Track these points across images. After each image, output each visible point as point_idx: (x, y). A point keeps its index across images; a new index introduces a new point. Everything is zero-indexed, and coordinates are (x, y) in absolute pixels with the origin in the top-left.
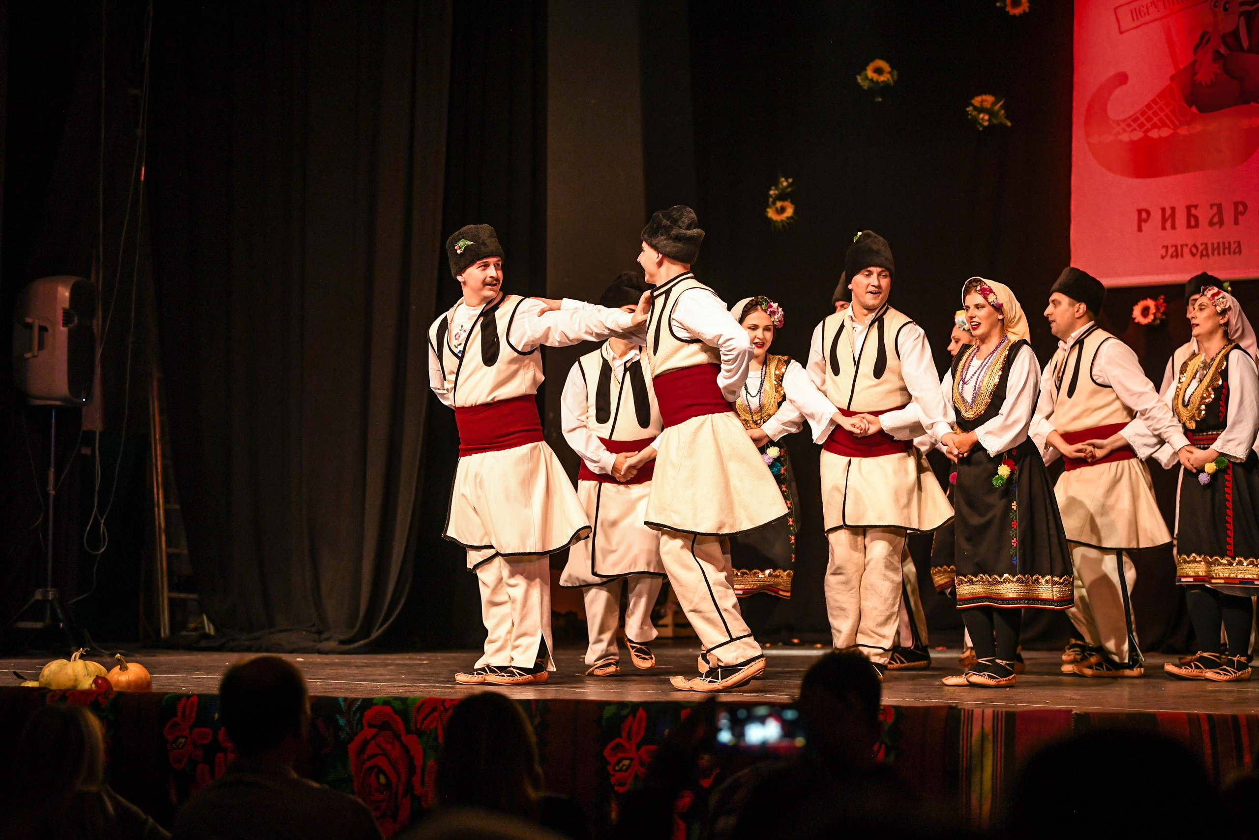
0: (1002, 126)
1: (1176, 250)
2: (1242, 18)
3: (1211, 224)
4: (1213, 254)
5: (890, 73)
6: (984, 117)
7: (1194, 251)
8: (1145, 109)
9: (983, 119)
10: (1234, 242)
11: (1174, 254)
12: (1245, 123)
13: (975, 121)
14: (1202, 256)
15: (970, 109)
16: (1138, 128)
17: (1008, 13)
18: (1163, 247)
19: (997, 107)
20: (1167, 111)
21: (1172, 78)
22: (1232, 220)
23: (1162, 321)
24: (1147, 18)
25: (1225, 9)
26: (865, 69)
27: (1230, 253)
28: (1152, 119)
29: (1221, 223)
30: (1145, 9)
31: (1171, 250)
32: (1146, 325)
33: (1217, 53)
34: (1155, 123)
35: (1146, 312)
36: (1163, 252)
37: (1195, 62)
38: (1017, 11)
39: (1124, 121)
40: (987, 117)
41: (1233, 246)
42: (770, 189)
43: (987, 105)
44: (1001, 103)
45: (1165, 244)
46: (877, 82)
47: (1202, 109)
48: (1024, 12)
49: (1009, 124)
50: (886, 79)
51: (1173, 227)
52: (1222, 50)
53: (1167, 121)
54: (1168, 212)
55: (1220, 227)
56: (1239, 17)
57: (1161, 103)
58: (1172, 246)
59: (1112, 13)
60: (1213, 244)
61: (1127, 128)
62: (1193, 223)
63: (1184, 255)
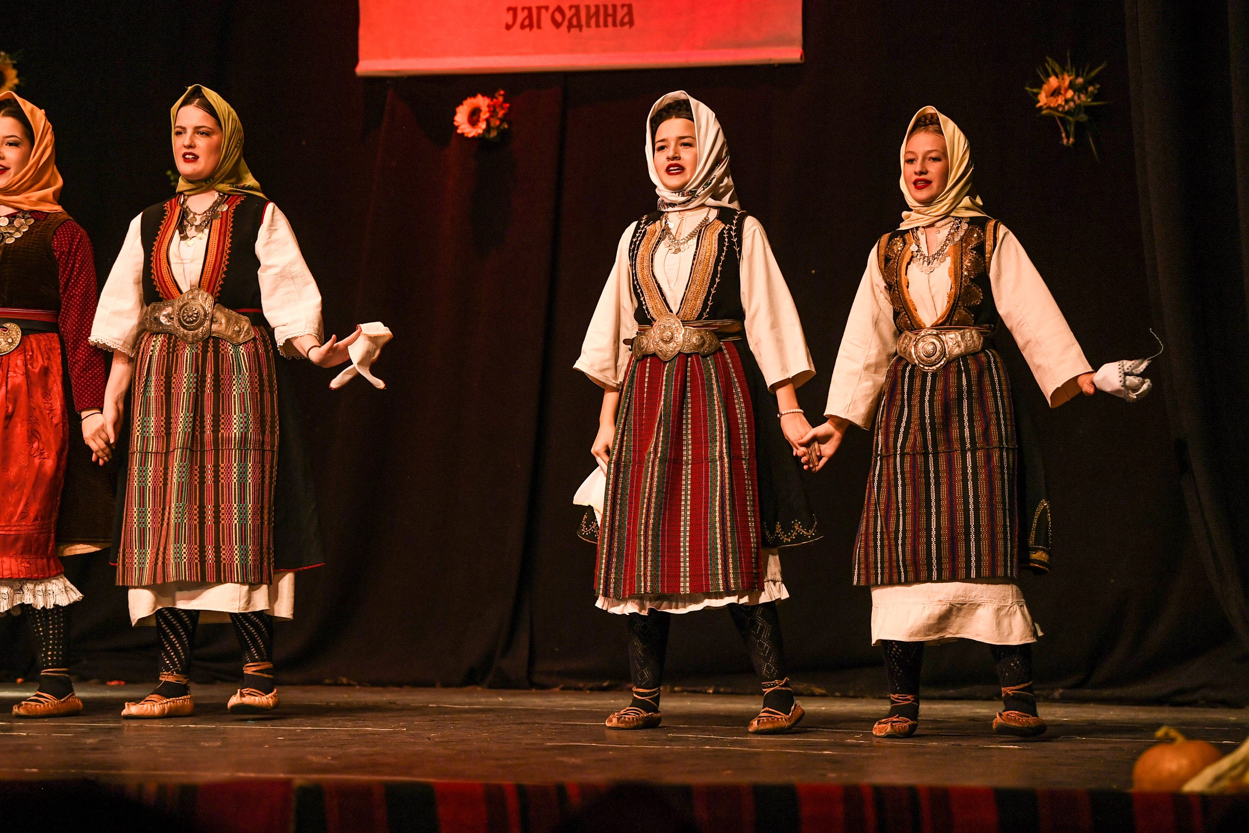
1: (530, 16)
4: (588, 25)
7: (558, 17)
10: (623, 6)
11: (527, 22)
14: (570, 26)
23: (500, 131)
27: (614, 25)
31: (521, 15)
32: (474, 137)
35: (475, 117)
36: (509, 18)
41: (621, 13)
45: (513, 5)
58: (523, 9)
60: (588, 7)
63: (543, 25)
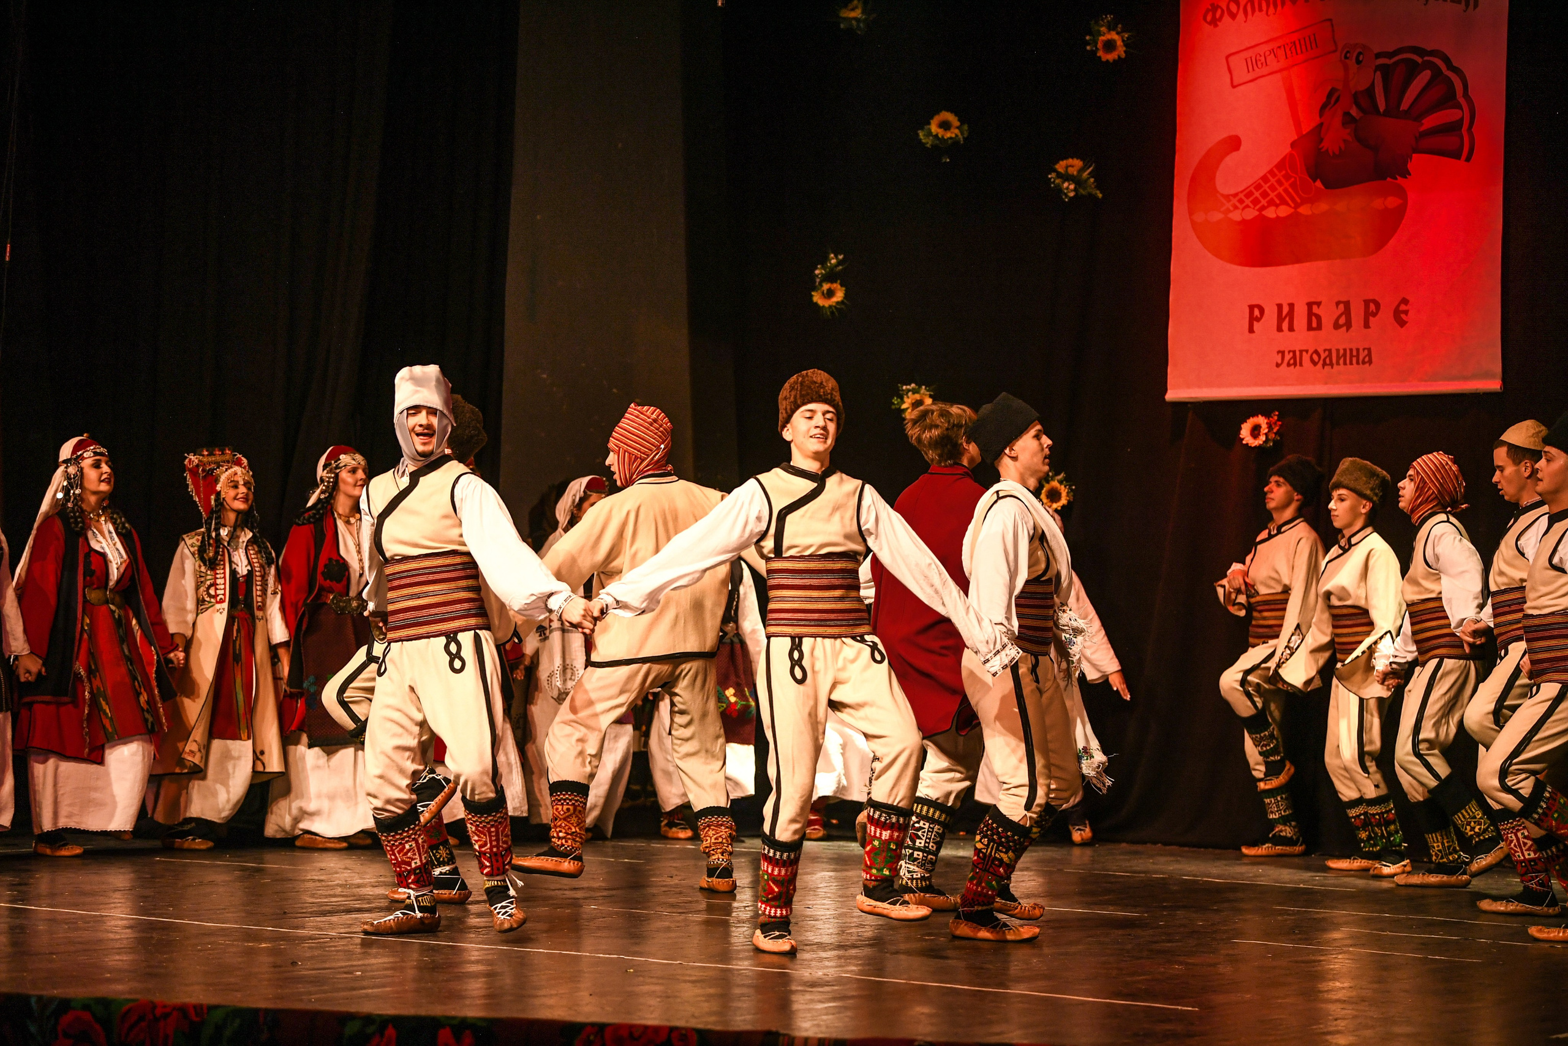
0: (1091, 196)
1: (1294, 357)
2: (1378, 73)
3: (1337, 326)
4: (1338, 364)
5: (958, 128)
6: (1069, 187)
7: (1315, 357)
8: (1261, 181)
9: (1067, 188)
10: (1364, 349)
11: (1292, 362)
12: (1378, 203)
13: (1059, 190)
14: (1324, 364)
15: (1052, 176)
16: (1250, 205)
17: (1100, 57)
18: (1278, 352)
19: (1085, 175)
20: (1286, 185)
21: (1293, 145)
22: (1362, 323)
23: (1275, 442)
24: (1265, 70)
25: (1358, 62)
26: (929, 124)
27: (1358, 363)
28: (1269, 195)
29: (1348, 325)
30: (1263, 59)
31: (1288, 357)
32: (1255, 447)
33: (1347, 114)
34: (1272, 199)
35: (1256, 432)
36: (1279, 359)
37: (1321, 124)
38: (1111, 57)
39: (1236, 195)
40: (1072, 187)
41: (1362, 354)
42: (816, 268)
43: (1073, 171)
44: (1091, 169)
45: (1282, 349)
46: (942, 140)
47: (1328, 185)
48: (1119, 56)
49: (1100, 196)
50: (953, 136)
51: (1291, 329)
52: (1354, 112)
53: (1288, 199)
54: (1286, 310)
55: (1347, 331)
56: (1375, 72)
57: (1280, 175)
58: (1289, 352)
59: (1225, 61)
60: (1338, 351)
61: (1238, 204)
62: (1314, 325)
63: (1304, 363)
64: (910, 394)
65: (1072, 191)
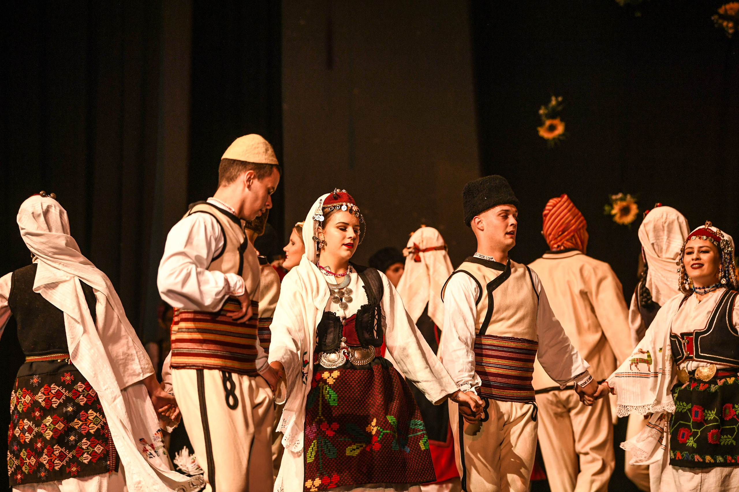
6: (729, 26)
9: (727, 26)
13: (722, 30)
15: (714, 18)
40: (731, 25)
42: (539, 108)
43: (732, 12)
64: (619, 203)
65: (731, 28)
